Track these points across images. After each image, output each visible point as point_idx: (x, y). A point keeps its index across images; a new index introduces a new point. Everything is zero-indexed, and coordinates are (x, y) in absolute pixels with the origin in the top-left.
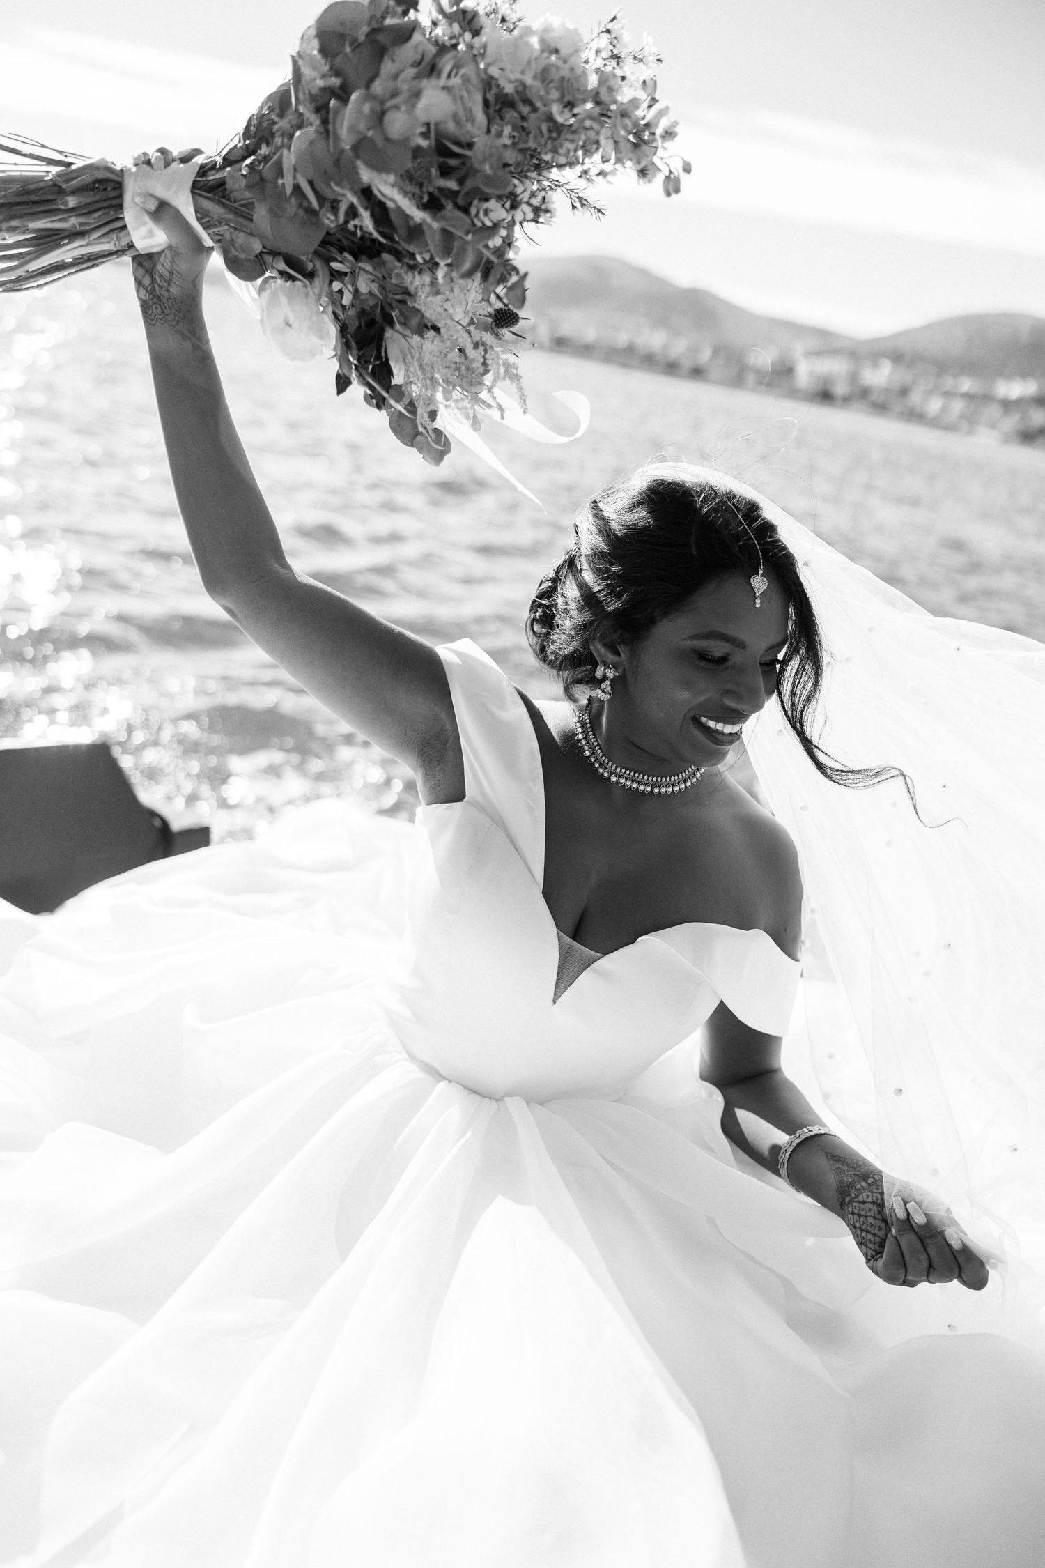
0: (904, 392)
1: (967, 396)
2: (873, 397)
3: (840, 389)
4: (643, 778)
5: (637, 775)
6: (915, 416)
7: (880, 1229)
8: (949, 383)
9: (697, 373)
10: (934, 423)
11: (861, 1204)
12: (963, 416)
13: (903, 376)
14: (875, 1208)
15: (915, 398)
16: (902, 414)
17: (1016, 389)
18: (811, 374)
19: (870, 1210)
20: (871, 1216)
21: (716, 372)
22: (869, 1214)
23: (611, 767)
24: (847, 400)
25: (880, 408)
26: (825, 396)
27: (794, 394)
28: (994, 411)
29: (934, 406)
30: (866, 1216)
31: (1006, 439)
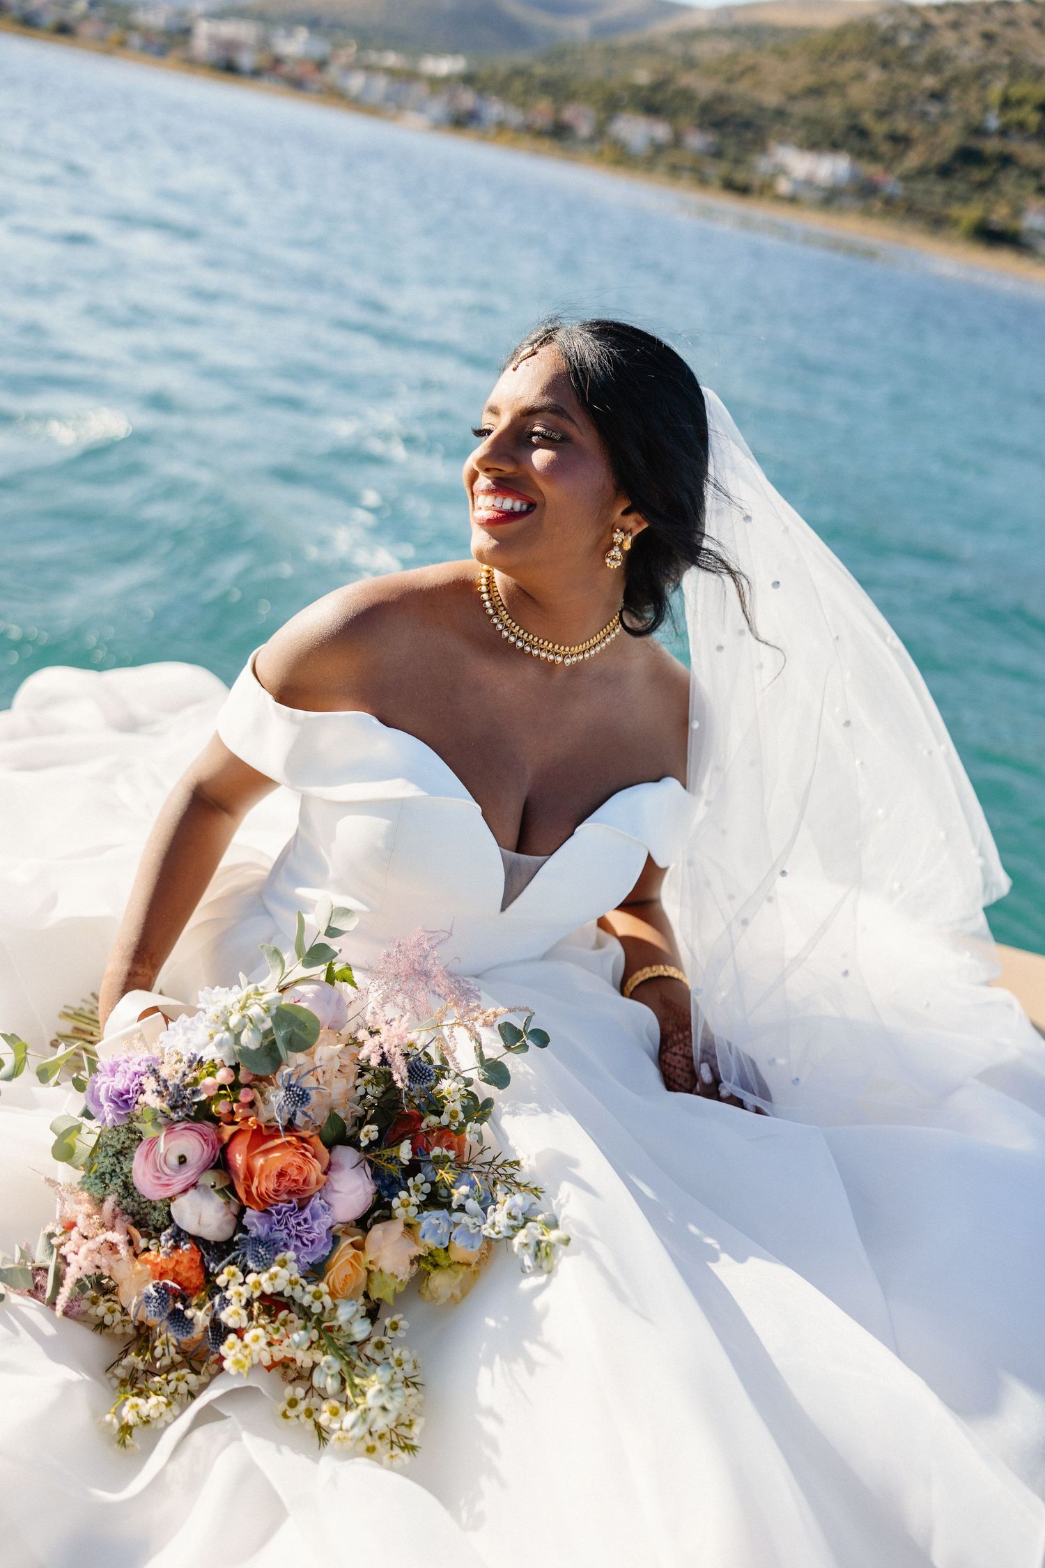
0: (321, 65)
1: (391, 73)
2: (286, 69)
3: (246, 60)
4: (553, 647)
5: (546, 643)
6: (337, 96)
7: (686, 1080)
8: (373, 57)
9: (64, 30)
10: (356, 104)
11: (673, 1056)
12: (388, 98)
13: (320, 48)
14: (684, 1061)
15: (333, 73)
16: (320, 92)
17: (444, 66)
18: (212, 39)
19: (679, 1062)
20: (679, 1068)
21: (87, 30)
22: (678, 1065)
23: (519, 631)
24: (256, 73)
25: (297, 84)
26: (227, 67)
27: (192, 64)
28: (420, 90)
29: (356, 82)
30: (675, 1067)
31: (437, 126)
